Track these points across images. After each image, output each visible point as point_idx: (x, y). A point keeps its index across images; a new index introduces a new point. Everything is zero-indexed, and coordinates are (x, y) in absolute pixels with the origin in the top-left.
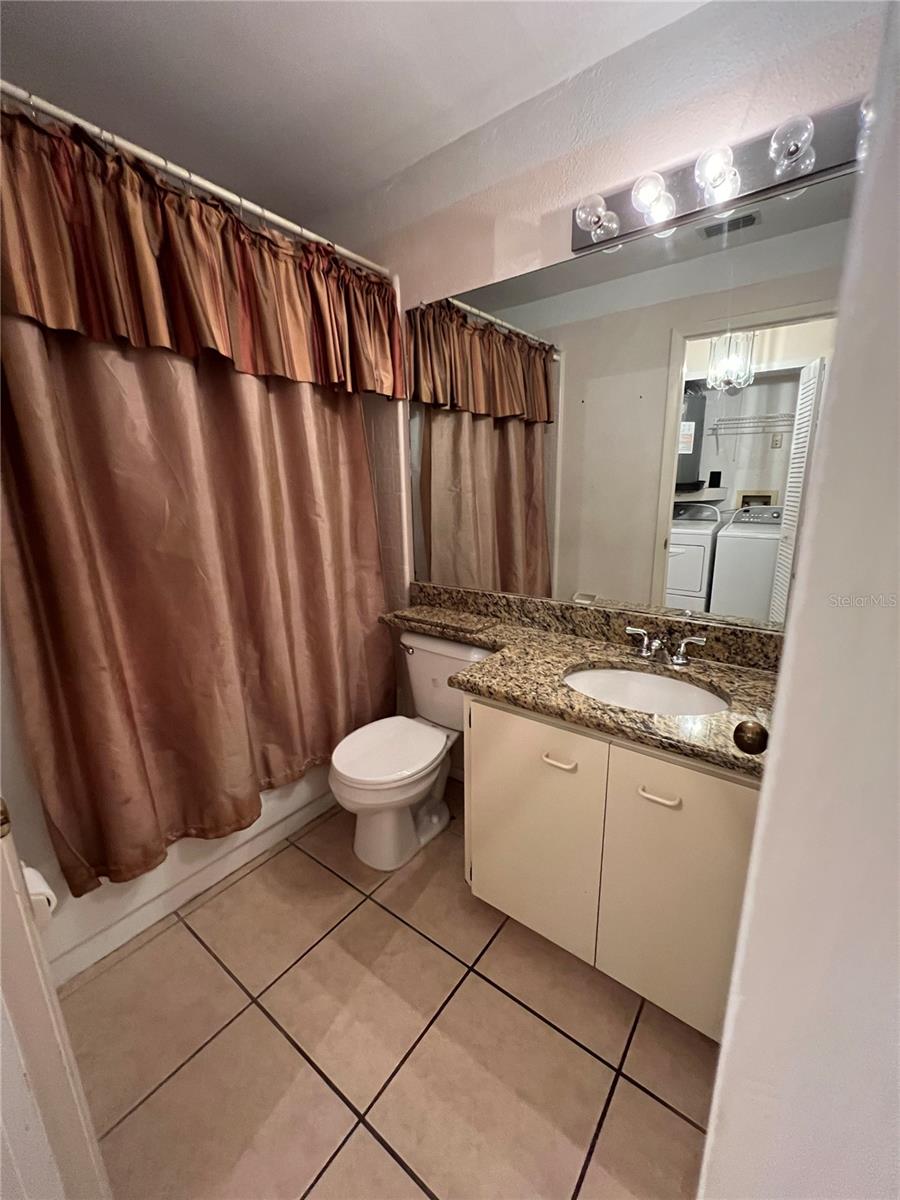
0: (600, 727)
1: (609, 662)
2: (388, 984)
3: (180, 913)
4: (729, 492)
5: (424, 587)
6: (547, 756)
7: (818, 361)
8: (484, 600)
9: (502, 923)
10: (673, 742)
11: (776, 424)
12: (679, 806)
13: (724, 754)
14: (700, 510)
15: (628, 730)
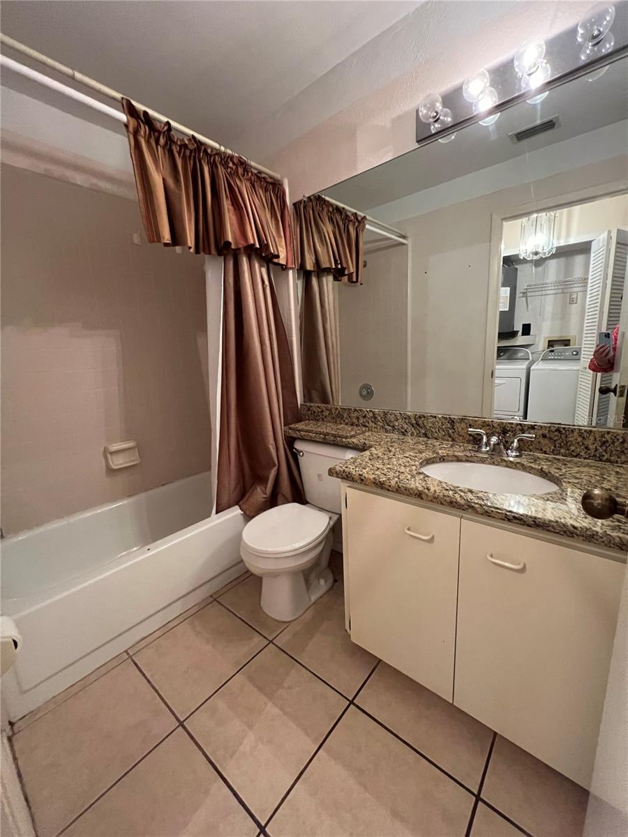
0: (453, 504)
1: (456, 456)
2: (286, 714)
3: (129, 651)
4: (537, 339)
5: (311, 406)
6: (409, 529)
7: (605, 235)
8: (356, 414)
9: (376, 665)
10: (516, 515)
11: (572, 286)
12: (523, 570)
13: (564, 525)
14: (516, 352)
15: (477, 506)
